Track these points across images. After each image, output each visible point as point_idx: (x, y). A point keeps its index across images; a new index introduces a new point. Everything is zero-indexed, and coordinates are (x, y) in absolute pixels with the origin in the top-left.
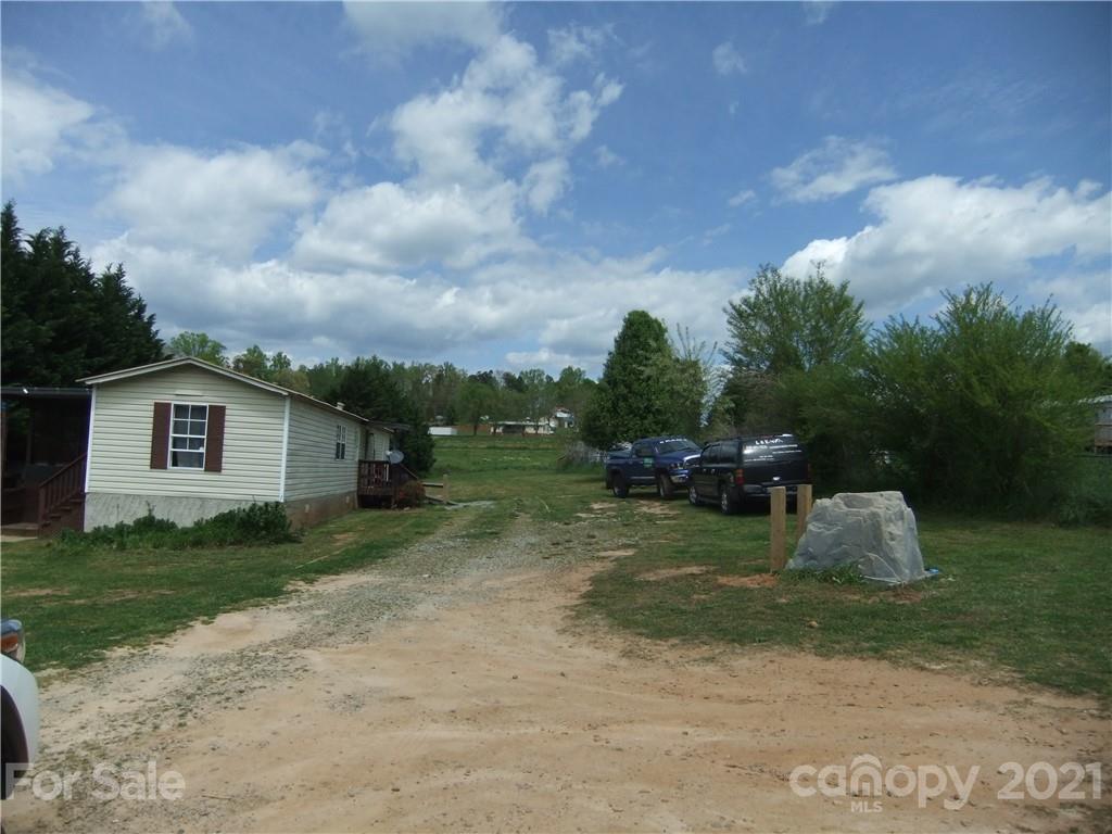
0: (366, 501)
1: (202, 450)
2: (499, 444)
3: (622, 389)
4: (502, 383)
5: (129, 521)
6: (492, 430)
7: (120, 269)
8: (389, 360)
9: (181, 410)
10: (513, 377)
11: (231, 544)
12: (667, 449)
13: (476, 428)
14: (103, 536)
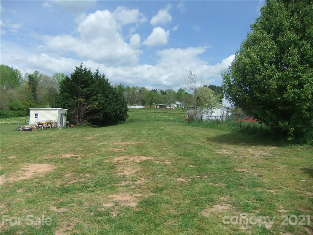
4: (159, 92)
6: (156, 107)
10: (163, 91)
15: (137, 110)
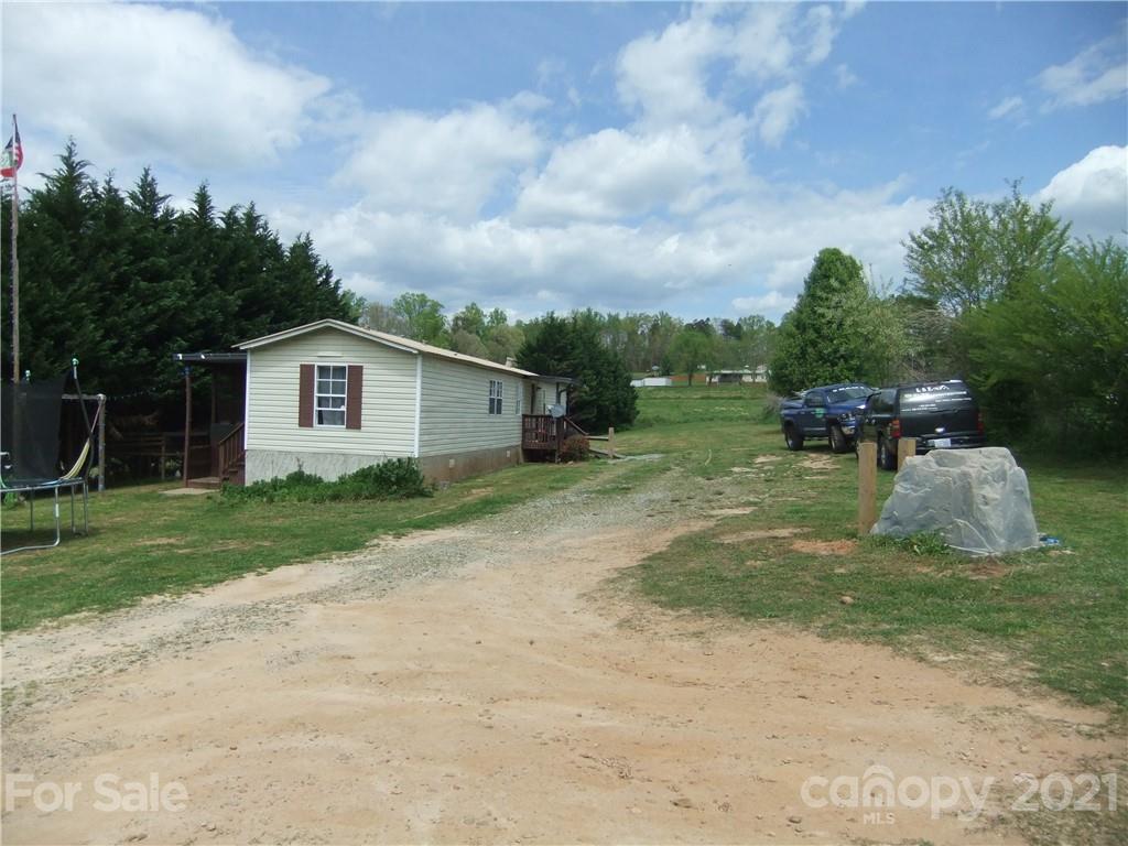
0: (533, 455)
1: (344, 408)
2: (713, 393)
3: (811, 335)
4: (720, 331)
5: (283, 476)
6: (708, 379)
7: (308, 238)
8: (604, 311)
9: (323, 370)
10: (731, 324)
11: (367, 498)
12: (840, 398)
13: (691, 377)
14: (260, 490)
15: (650, 391)
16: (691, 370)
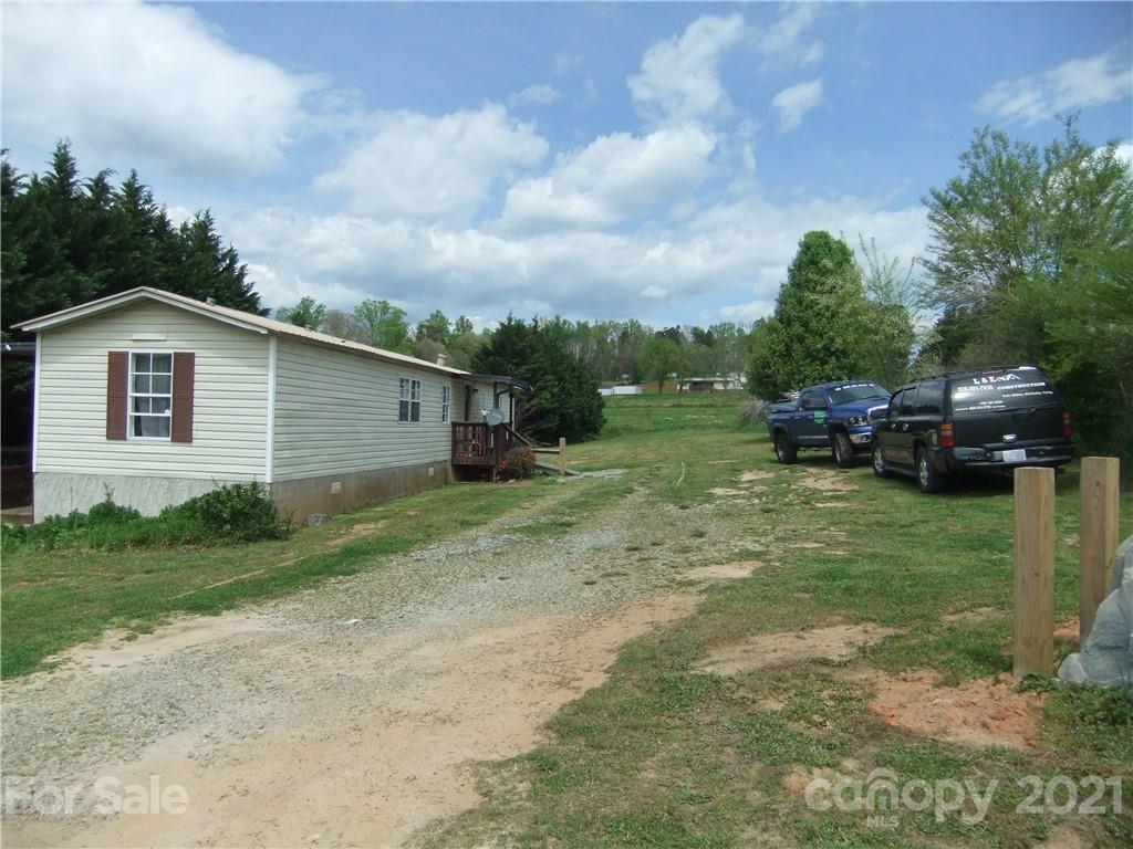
2: (684, 401)
3: (797, 329)
4: (690, 338)
6: (678, 387)
7: (207, 216)
10: (701, 332)
12: (847, 397)
13: (661, 385)
15: (619, 400)
16: (662, 378)
